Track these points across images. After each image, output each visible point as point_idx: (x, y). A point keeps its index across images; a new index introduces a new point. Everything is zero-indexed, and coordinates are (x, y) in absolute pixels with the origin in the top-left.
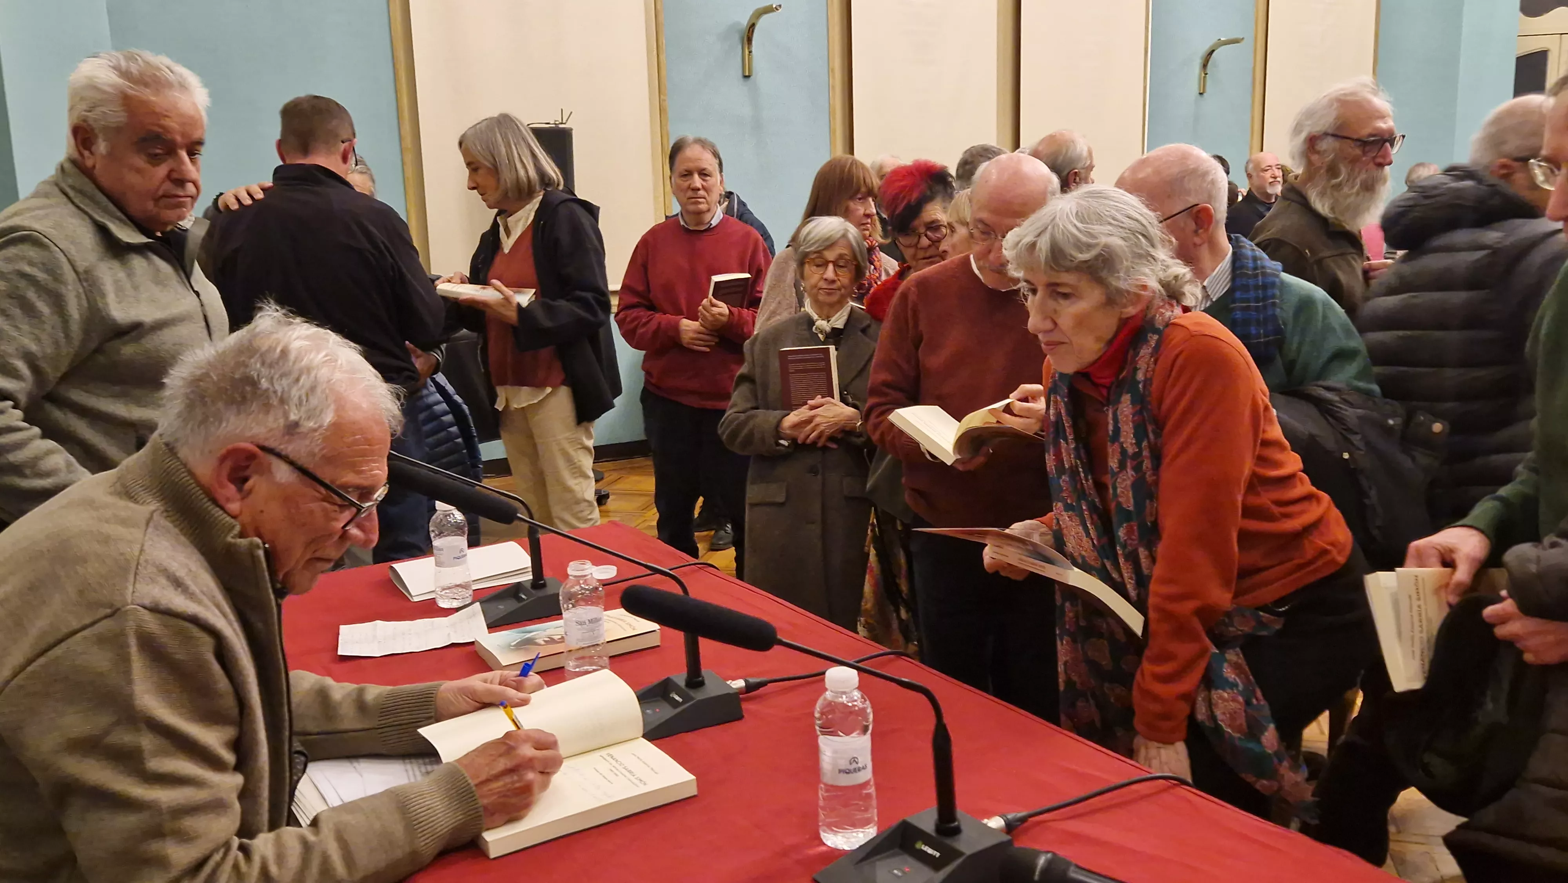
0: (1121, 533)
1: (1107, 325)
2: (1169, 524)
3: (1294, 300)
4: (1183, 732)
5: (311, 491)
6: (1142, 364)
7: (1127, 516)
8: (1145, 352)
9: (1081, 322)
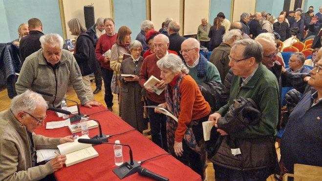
0: (175, 109)
1: (173, 77)
2: (182, 109)
3: (208, 67)
4: (182, 140)
5: (32, 118)
6: (178, 84)
7: (175, 107)
8: (179, 82)
9: (169, 77)
